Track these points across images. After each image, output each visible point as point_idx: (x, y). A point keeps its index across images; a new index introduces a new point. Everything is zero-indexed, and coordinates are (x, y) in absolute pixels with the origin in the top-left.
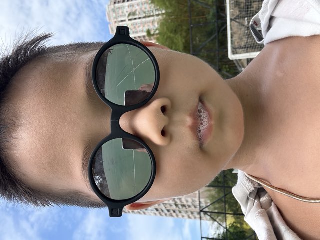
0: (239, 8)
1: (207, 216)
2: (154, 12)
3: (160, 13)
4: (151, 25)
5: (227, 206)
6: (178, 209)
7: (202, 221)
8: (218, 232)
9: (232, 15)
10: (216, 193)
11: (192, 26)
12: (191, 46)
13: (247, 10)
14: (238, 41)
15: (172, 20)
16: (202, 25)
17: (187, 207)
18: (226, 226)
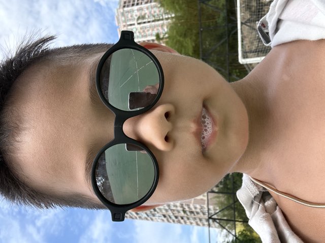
0: (250, 11)
1: (215, 223)
2: (164, 15)
3: (170, 16)
4: (160, 28)
5: (236, 213)
6: (186, 215)
7: (211, 228)
8: (227, 240)
9: (242, 18)
10: (225, 199)
11: (202, 29)
12: (201, 50)
13: (258, 13)
14: (249, 45)
15: (181, 24)
16: (212, 28)
17: (195, 214)
18: (235, 233)
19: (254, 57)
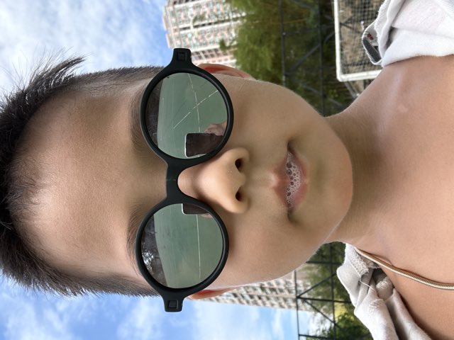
0: (352, 7)
1: (306, 304)
2: (231, 14)
3: (239, 15)
4: (225, 33)
5: (335, 290)
6: (265, 294)
7: (299, 312)
8: (322, 327)
9: (341, 17)
10: (319, 271)
11: (284, 34)
12: (283, 62)
13: (363, 10)
14: (351, 54)
15: (255, 26)
16: (298, 32)
17: (278, 292)
18: (334, 318)
19: (358, 72)
